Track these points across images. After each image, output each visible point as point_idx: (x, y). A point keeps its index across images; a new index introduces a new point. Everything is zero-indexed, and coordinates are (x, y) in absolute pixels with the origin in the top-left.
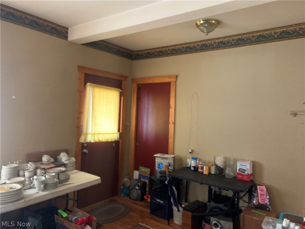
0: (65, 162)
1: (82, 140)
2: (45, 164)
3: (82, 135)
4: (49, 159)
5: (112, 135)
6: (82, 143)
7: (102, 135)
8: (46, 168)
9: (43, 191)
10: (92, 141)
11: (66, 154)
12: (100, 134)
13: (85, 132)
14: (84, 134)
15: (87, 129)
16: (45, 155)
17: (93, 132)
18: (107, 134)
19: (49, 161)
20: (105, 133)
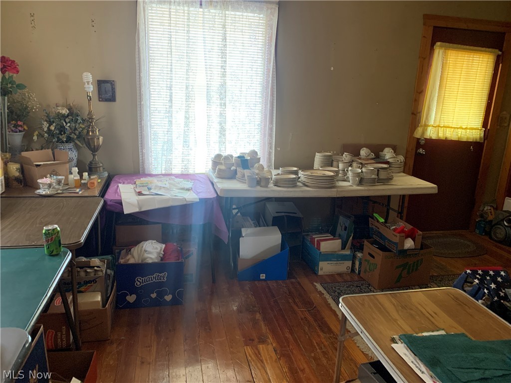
0: (390, 160)
1: (418, 134)
2: (363, 159)
3: (418, 126)
4: (368, 154)
5: (471, 131)
6: (418, 139)
7: (453, 129)
8: (363, 163)
9: (358, 185)
10: (434, 137)
11: (391, 150)
12: (449, 127)
13: (423, 123)
14: (422, 126)
15: (427, 118)
16: (365, 148)
17: (437, 124)
18: (461, 128)
19: (368, 156)
20: (458, 127)
